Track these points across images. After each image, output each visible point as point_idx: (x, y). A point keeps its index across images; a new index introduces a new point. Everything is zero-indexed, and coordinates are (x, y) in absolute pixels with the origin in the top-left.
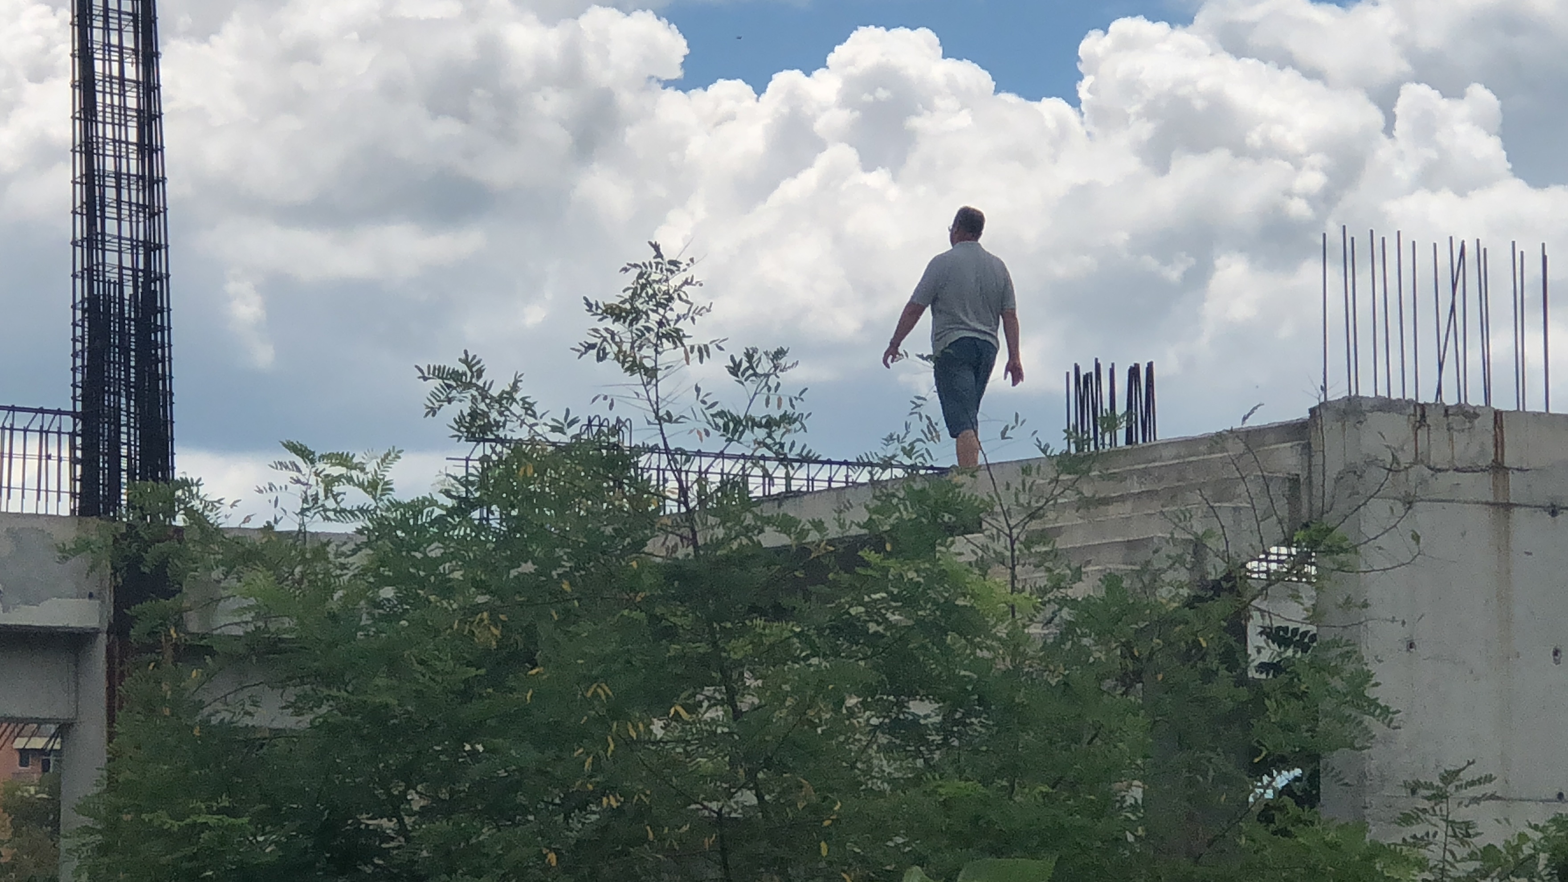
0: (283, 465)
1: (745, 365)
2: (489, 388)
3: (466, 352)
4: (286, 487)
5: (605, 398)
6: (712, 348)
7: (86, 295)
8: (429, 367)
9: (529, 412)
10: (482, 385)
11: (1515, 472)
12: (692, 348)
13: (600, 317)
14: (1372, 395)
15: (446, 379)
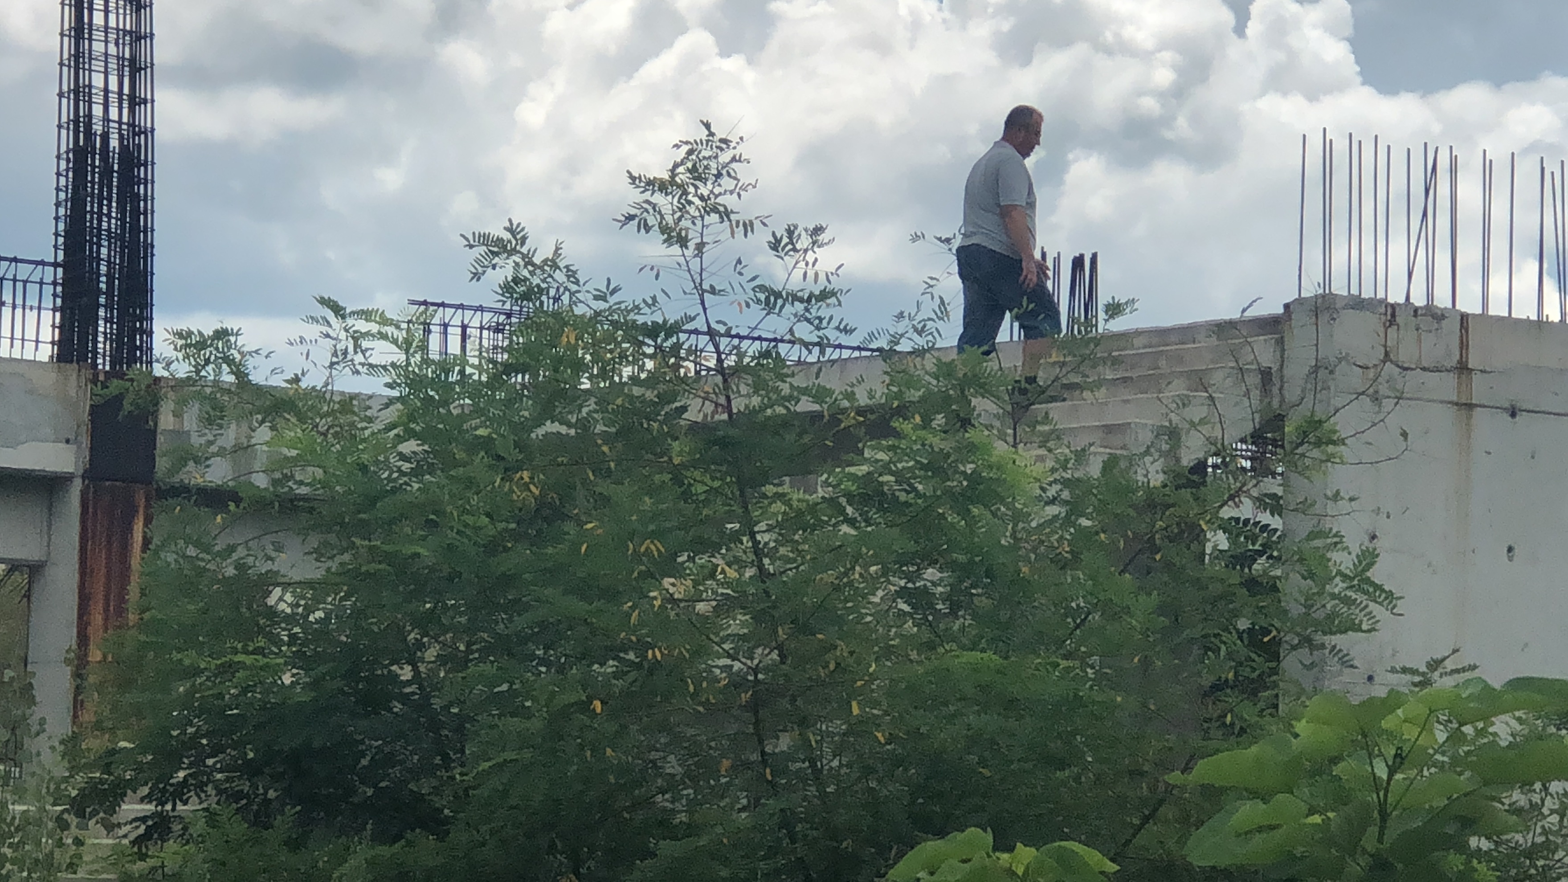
0: (314, 320)
1: (785, 240)
2: (533, 256)
3: (510, 220)
4: (316, 341)
5: (652, 269)
6: (757, 224)
7: (71, 146)
8: (474, 234)
9: (572, 279)
10: (526, 252)
11: (1478, 372)
12: (738, 222)
13: (643, 189)
14: (1346, 294)
15: (491, 246)
